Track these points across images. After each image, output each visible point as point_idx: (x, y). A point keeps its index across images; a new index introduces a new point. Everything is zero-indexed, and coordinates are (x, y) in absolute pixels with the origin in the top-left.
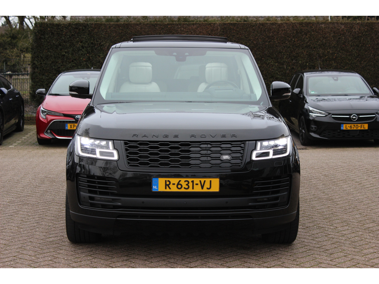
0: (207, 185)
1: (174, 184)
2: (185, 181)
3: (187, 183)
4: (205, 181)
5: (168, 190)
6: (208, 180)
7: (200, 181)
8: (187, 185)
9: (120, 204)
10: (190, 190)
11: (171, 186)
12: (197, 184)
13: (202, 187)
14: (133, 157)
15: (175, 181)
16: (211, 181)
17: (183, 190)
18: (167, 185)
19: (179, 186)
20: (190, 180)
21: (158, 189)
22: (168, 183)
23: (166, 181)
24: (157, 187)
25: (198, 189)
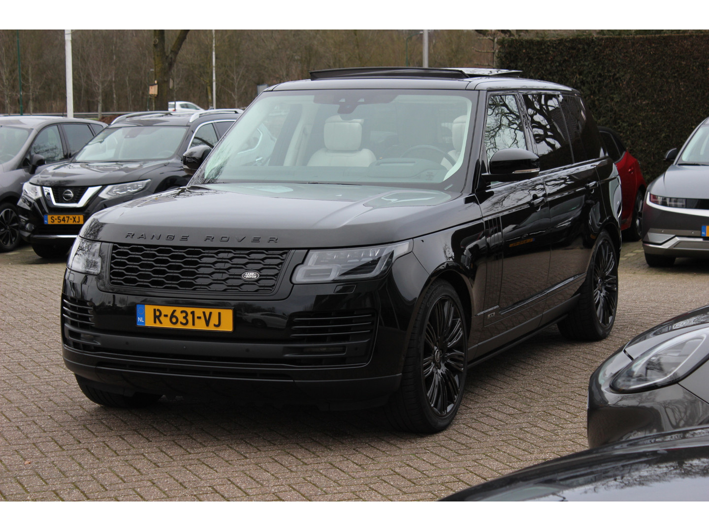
0: (214, 320)
1: (166, 316)
2: (182, 312)
3: (184, 315)
4: (211, 313)
5: (158, 325)
6: (215, 312)
7: (204, 313)
8: (185, 318)
9: (99, 344)
10: (190, 327)
11: (162, 318)
12: (199, 318)
13: (208, 323)
14: (118, 269)
15: (167, 310)
16: (219, 314)
17: (179, 326)
18: (157, 318)
19: (174, 320)
20: (189, 310)
21: (144, 323)
22: (158, 314)
23: (155, 310)
24: (144, 319)
25: (200, 325)
